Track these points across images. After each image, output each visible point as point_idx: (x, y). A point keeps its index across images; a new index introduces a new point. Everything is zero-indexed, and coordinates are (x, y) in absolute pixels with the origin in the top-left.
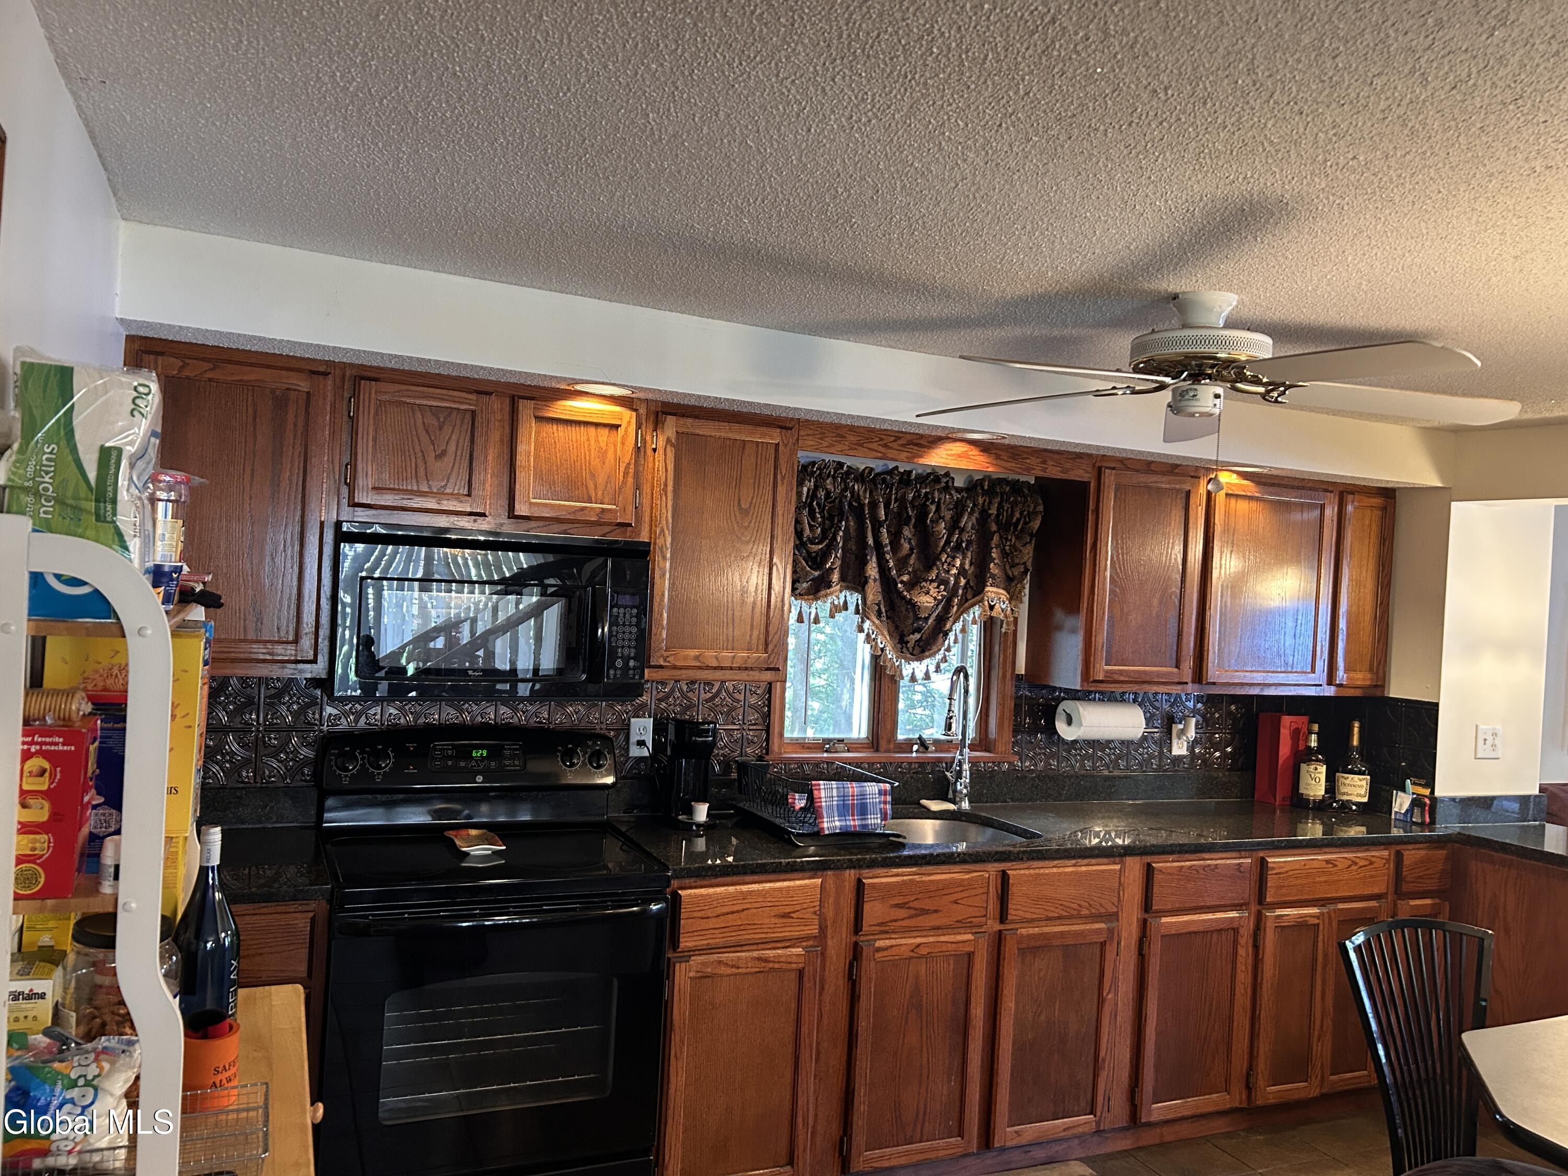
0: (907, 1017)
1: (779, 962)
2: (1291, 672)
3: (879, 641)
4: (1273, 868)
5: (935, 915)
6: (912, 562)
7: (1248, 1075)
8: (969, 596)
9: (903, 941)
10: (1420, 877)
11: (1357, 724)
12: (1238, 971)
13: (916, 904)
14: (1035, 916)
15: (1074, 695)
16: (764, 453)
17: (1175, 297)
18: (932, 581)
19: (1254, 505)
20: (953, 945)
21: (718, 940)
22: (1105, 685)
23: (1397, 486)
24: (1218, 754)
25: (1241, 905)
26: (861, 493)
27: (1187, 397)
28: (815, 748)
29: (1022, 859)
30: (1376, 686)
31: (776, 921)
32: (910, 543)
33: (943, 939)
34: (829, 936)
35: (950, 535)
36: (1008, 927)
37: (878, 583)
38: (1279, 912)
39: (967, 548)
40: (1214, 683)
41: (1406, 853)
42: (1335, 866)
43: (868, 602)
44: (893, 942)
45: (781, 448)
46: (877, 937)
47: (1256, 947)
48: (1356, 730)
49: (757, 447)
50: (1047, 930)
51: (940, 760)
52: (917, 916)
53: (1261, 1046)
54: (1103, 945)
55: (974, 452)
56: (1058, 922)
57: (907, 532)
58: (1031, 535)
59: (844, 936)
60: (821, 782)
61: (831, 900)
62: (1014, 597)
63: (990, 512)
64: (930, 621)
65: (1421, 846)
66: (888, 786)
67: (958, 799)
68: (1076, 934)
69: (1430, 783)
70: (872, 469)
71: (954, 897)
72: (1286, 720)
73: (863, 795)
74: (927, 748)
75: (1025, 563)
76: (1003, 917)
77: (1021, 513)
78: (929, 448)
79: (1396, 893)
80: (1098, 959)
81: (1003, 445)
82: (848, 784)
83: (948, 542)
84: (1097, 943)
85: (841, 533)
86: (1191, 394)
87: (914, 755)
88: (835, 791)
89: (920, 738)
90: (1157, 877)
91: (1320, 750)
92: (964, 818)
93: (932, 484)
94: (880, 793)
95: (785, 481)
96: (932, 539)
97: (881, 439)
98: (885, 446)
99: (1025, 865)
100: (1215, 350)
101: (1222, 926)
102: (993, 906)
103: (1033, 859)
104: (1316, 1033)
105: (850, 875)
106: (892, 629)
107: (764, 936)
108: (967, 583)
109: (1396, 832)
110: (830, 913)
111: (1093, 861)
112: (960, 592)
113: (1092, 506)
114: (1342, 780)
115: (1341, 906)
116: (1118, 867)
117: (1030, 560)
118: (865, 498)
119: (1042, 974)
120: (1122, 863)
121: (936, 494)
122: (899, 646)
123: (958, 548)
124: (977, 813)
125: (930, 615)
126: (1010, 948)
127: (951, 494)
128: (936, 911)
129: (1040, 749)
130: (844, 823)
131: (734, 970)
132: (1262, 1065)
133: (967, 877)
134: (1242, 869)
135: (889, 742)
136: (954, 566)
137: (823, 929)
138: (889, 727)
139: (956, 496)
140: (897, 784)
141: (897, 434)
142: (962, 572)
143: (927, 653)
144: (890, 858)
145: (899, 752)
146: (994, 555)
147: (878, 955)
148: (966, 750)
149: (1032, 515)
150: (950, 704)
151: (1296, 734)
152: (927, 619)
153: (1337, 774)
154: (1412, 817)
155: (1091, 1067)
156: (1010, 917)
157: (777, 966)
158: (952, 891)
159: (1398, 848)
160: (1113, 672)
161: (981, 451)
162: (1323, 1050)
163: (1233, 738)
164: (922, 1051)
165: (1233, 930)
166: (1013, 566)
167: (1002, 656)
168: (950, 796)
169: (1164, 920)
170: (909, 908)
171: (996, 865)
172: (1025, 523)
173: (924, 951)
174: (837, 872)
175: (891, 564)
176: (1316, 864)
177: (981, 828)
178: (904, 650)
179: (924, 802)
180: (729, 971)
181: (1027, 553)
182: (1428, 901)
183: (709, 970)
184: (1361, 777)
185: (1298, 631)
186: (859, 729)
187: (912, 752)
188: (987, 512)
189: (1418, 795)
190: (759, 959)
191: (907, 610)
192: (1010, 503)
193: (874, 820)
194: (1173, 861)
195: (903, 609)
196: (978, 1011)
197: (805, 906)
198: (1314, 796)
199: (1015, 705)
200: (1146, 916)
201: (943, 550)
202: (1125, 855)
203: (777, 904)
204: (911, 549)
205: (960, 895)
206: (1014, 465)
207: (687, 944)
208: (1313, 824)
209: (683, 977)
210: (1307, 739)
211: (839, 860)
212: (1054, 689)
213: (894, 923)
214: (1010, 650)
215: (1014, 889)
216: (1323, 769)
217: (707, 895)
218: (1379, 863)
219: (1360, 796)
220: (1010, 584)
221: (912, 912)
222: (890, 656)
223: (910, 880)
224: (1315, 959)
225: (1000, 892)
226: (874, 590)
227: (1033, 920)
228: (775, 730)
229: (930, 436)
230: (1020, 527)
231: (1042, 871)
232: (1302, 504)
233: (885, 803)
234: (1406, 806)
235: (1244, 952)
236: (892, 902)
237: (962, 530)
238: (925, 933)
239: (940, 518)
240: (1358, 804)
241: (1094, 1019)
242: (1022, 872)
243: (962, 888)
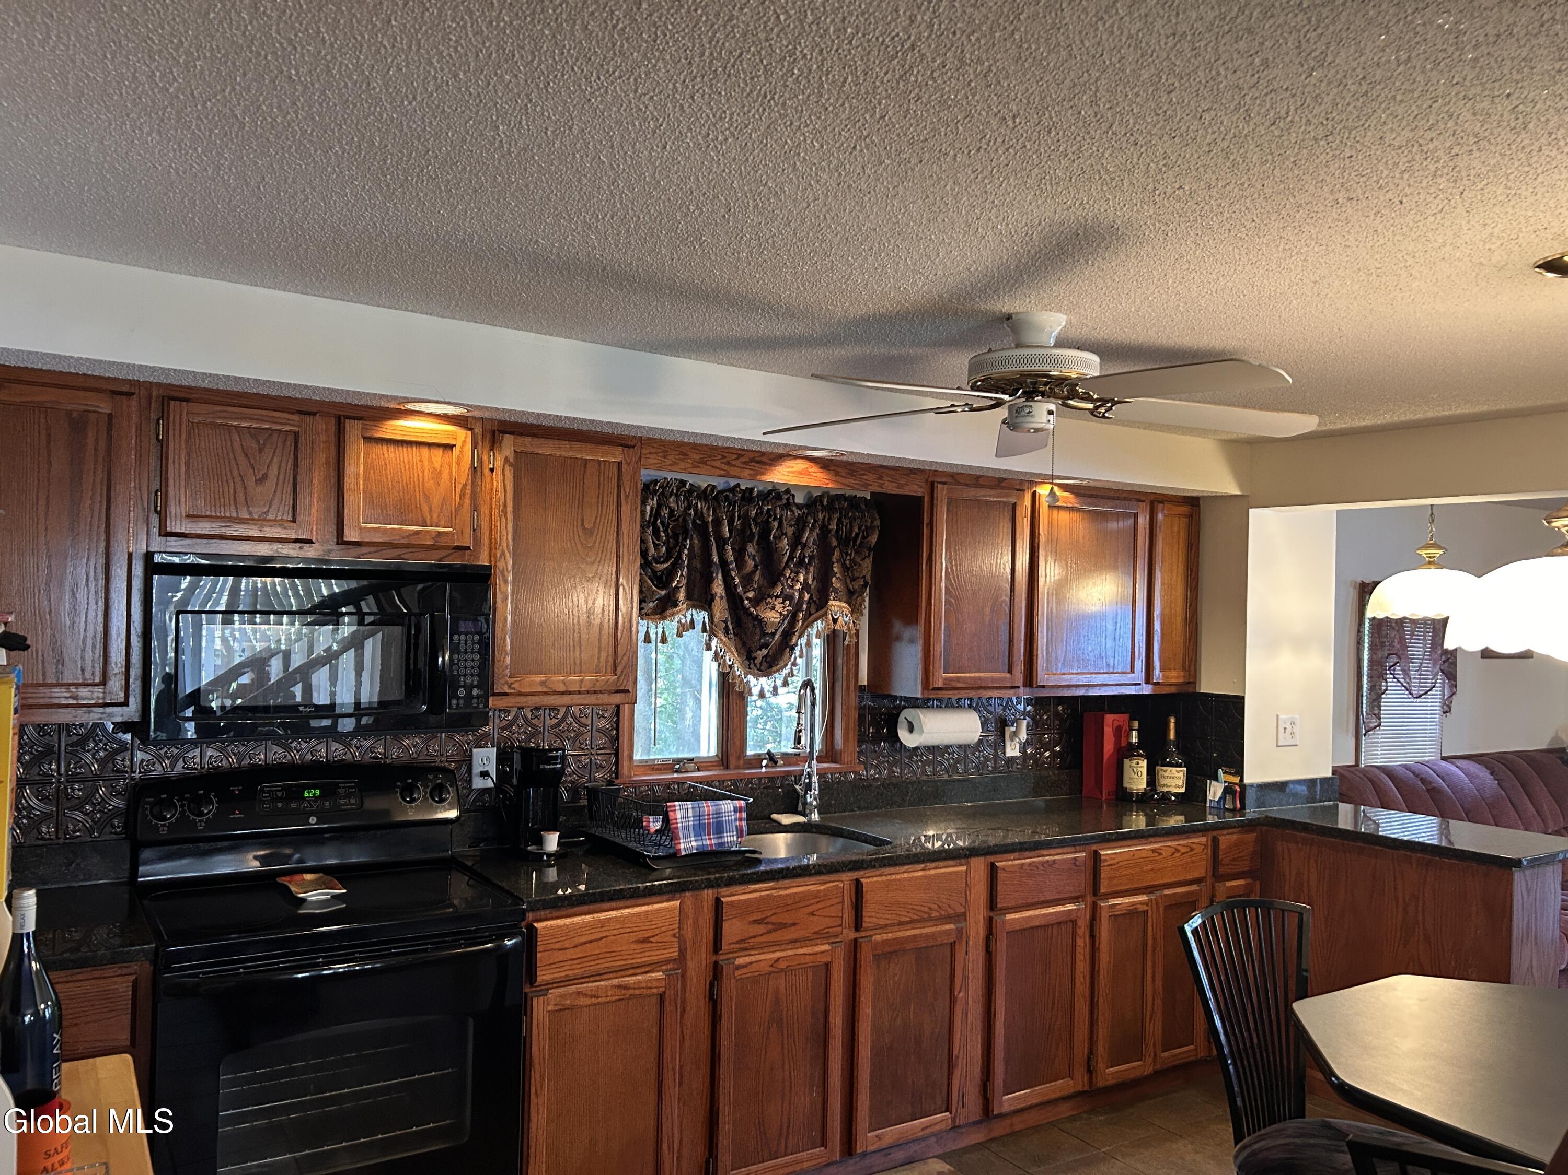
0: (768, 1033)
1: (639, 988)
2: (1113, 673)
3: (727, 658)
4: (1106, 860)
5: (793, 928)
6: (756, 579)
7: (1089, 1059)
8: (813, 611)
9: (762, 957)
10: (1234, 860)
11: (1173, 720)
12: (1077, 960)
13: (773, 919)
14: (889, 922)
15: (914, 703)
16: (606, 472)
17: (1009, 317)
18: (777, 597)
19: (1074, 515)
20: (811, 957)
21: (577, 971)
22: (944, 692)
23: (1201, 494)
24: (1047, 754)
25: (1078, 897)
26: (704, 511)
27: (1023, 413)
28: (665, 769)
29: (874, 867)
30: (1189, 683)
31: (634, 946)
32: (754, 560)
33: (801, 951)
34: (688, 957)
35: (793, 551)
36: (863, 934)
37: (724, 600)
38: (1113, 902)
39: (810, 563)
40: (1043, 686)
41: (1221, 838)
42: (1160, 854)
43: (715, 620)
44: (753, 958)
45: (624, 466)
46: (736, 955)
47: (1092, 937)
48: (1172, 725)
49: (600, 465)
50: (900, 934)
51: (788, 774)
52: (775, 930)
53: (1100, 1030)
54: (953, 945)
55: (814, 469)
56: (909, 926)
57: (751, 549)
58: (870, 549)
59: (704, 956)
60: (677, 803)
61: (690, 921)
62: (855, 610)
63: (830, 527)
64: (777, 636)
65: (1234, 830)
66: (743, 803)
67: (807, 811)
68: (927, 936)
69: (1240, 772)
70: (714, 487)
71: (810, 909)
72: (1109, 718)
73: (718, 813)
74: (776, 763)
75: (864, 577)
76: (858, 925)
77: (859, 528)
78: (771, 465)
79: (1213, 875)
80: (949, 959)
81: (842, 462)
82: (704, 804)
83: (791, 558)
84: (946, 944)
85: (686, 552)
86: (1027, 411)
87: (764, 770)
88: (690, 811)
89: (769, 753)
90: (1001, 875)
91: (1141, 745)
92: (814, 830)
93: (774, 501)
94: (735, 810)
95: (629, 500)
96: (776, 556)
97: (724, 457)
98: (728, 463)
99: (878, 873)
100: (1048, 368)
101: (1061, 919)
102: (848, 916)
103: (885, 866)
104: (1148, 1014)
105: (708, 895)
106: (740, 646)
107: (623, 963)
108: (811, 597)
109: (1211, 819)
110: (689, 934)
111: (941, 864)
112: (805, 606)
113: (926, 520)
114: (1161, 773)
115: (1166, 892)
116: (964, 868)
117: (869, 574)
118: (709, 516)
119: (896, 978)
120: (968, 864)
121: (778, 511)
122: (747, 662)
123: (801, 563)
124: (827, 823)
125: (776, 630)
126: (866, 955)
127: (792, 511)
128: (794, 924)
129: (884, 757)
130: (700, 843)
131: (594, 1001)
132: (1101, 1049)
133: (822, 888)
134: (1077, 863)
135: (739, 758)
136: (798, 581)
137: (682, 952)
138: (738, 743)
139: (797, 512)
140: (751, 800)
141: (739, 452)
142: (806, 586)
143: (775, 669)
144: (748, 874)
145: (749, 768)
146: (835, 570)
147: (738, 973)
148: (814, 762)
149: (869, 530)
150: (799, 718)
151: (1118, 731)
152: (773, 634)
153: (1158, 768)
154: (1224, 804)
155: (946, 1065)
156: (864, 925)
157: (637, 992)
158: (808, 903)
159: (1215, 833)
160: (951, 679)
161: (821, 468)
162: (1154, 1029)
163: (1061, 738)
164: (784, 1064)
165: (1070, 922)
166: (853, 580)
167: (845, 669)
168: (800, 808)
169: (1008, 917)
170: (767, 923)
171: (850, 874)
172: (864, 538)
173: (783, 965)
174: (696, 893)
175: (737, 581)
176: (1143, 854)
177: (832, 838)
178: (752, 666)
179: (774, 816)
180: (589, 1001)
181: (866, 567)
182: (1241, 882)
183: (568, 1002)
184: (1179, 769)
185: (1118, 634)
186: (708, 747)
187: (762, 767)
188: (827, 527)
189: (1229, 783)
190: (619, 987)
191: (754, 626)
192: (849, 518)
193: (730, 838)
194: (1014, 859)
195: (750, 625)
196: (837, 1021)
197: (664, 929)
198: (1138, 789)
199: (859, 715)
200: (991, 914)
201: (787, 565)
202: (970, 856)
203: (636, 929)
204: (756, 566)
205: (816, 907)
206: (852, 481)
207: (544, 977)
208: (1137, 815)
209: (541, 1012)
210: (1129, 736)
211: (696, 881)
212: (895, 698)
213: (753, 940)
214: (853, 662)
215: (867, 897)
216: (1144, 763)
217: (564, 926)
218: (1198, 849)
219: (1177, 786)
220: (851, 597)
221: (770, 927)
222: (738, 673)
223: (767, 895)
224: (1145, 945)
225: (854, 900)
226: (720, 608)
227: (886, 926)
228: (624, 753)
229: (772, 453)
230: (858, 542)
231: (894, 877)
232: (1118, 514)
233: (741, 820)
234: (1219, 794)
235: (1082, 942)
236: (751, 919)
237: (804, 546)
238: (783, 947)
239: (783, 534)
240: (1177, 795)
241: (947, 1019)
242: (875, 879)
243: (818, 900)
